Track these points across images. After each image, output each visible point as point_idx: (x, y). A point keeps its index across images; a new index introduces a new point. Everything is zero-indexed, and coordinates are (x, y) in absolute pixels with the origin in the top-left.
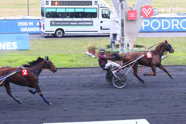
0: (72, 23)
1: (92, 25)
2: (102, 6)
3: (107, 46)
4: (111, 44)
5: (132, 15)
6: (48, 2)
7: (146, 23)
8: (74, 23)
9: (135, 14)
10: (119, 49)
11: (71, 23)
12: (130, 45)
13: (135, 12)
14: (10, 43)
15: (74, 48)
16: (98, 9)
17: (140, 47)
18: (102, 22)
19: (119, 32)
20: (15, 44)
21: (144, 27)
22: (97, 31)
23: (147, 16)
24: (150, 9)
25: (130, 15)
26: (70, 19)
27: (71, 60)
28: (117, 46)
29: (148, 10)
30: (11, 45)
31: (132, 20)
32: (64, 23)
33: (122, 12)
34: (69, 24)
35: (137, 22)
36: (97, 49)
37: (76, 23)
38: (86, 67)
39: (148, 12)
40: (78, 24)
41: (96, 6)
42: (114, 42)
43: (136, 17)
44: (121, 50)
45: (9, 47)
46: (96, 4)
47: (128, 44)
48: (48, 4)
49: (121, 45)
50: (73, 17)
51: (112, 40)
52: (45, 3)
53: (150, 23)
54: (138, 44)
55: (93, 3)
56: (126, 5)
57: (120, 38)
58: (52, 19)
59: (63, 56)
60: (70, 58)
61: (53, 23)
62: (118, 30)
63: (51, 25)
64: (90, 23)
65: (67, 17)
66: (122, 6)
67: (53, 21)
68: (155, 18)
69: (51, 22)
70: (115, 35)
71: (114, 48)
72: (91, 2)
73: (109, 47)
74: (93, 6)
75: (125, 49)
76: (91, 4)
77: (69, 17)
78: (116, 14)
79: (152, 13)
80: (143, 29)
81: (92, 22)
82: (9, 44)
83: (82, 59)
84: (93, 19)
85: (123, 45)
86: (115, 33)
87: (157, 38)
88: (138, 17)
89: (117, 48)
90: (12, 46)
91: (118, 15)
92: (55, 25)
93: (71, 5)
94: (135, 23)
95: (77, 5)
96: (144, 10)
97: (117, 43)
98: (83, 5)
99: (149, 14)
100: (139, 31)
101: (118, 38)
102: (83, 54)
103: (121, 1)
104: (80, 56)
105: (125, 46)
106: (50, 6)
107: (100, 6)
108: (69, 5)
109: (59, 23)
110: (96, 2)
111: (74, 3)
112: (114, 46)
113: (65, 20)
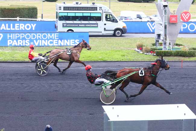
0: (81, 25)
1: (97, 27)
2: (105, 11)
3: (152, 44)
4: (156, 43)
5: (173, 19)
6: (61, 7)
7: (184, 26)
8: (82, 25)
9: (176, 18)
10: (162, 47)
11: (79, 25)
12: (171, 43)
13: (176, 16)
14: (74, 40)
15: (125, 45)
16: (102, 13)
17: (180, 46)
18: (105, 24)
19: (162, 33)
20: (77, 41)
21: (183, 29)
22: (101, 32)
23: (186, 20)
24: (188, 15)
25: (172, 19)
26: (79, 22)
27: (123, 55)
28: (161, 44)
29: (187, 15)
30: (75, 41)
31: (173, 24)
32: (74, 25)
33: (165, 17)
34: (78, 26)
35: (177, 25)
36: (144, 46)
37: (84, 25)
38: (135, 61)
39: (187, 17)
40: (85, 26)
41: (101, 11)
42: (158, 41)
43: (176, 21)
44: (164, 47)
45: (72, 43)
46: (101, 10)
47: (170, 43)
48: (61, 9)
49: (164, 44)
50: (81, 20)
51: (157, 40)
52: (58, 8)
53: (188, 26)
54: (178, 43)
55: (98, 9)
56: (169, 10)
57: (164, 38)
58: (64, 22)
59: (116, 51)
60: (122, 53)
61: (65, 25)
62: (162, 31)
63: (63, 26)
64: (95, 25)
65: (77, 20)
66: (165, 11)
67: (65, 24)
68: (191, 22)
69: (63, 24)
70: (159, 36)
71: (158, 46)
72: (97, 7)
73: (154, 45)
74: (98, 11)
75: (167, 47)
76: (97, 10)
77: (78, 20)
78: (160, 18)
79: (189, 18)
80: (182, 30)
81: (97, 24)
82: (72, 41)
83: (132, 54)
84: (98, 22)
85: (165, 44)
86: (159, 34)
87: (193, 38)
88: (178, 21)
89: (161, 46)
90: (75, 43)
91: (162, 19)
92: (66, 26)
93: (80, 10)
94: (176, 25)
95: (85, 10)
96: (183, 15)
97: (160, 41)
98: (90, 10)
99: (187, 18)
100: (179, 32)
101: (162, 38)
102: (133, 50)
103: (165, 8)
104: (129, 52)
105: (167, 44)
106: (62, 11)
107: (103, 11)
108: (78, 10)
109: (70, 25)
110: (101, 8)
111: (83, 9)
112: (158, 44)
113: (74, 23)
